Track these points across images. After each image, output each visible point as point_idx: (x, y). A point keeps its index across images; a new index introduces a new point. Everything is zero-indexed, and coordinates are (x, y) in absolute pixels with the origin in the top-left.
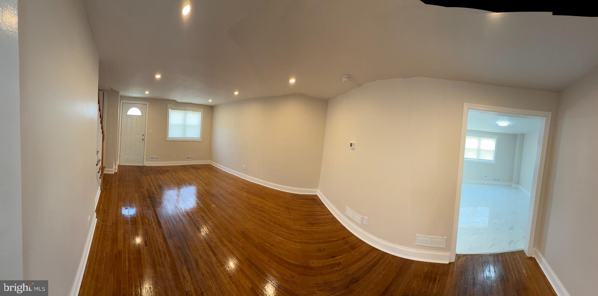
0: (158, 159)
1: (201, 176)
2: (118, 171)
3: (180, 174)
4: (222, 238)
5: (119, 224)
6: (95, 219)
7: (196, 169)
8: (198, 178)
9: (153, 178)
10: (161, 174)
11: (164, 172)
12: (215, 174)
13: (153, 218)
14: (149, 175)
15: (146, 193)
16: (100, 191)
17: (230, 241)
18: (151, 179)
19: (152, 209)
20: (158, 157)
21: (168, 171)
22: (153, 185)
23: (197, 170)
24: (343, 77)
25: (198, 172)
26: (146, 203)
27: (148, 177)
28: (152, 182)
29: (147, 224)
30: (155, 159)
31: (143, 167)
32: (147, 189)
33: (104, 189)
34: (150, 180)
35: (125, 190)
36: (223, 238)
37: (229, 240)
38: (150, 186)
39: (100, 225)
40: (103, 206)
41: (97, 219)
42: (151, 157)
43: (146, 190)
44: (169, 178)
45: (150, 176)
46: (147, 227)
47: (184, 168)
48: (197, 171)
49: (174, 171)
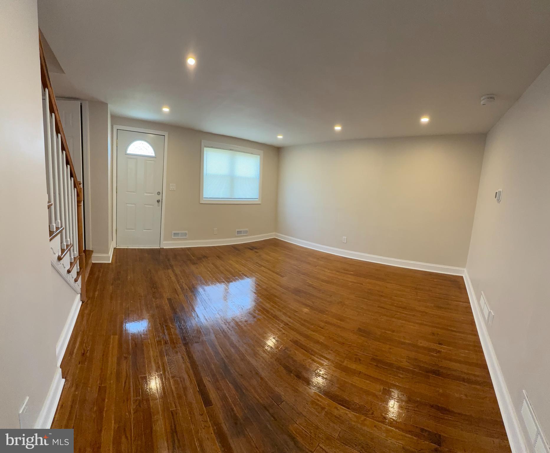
0: (187, 236)
1: (267, 261)
2: (114, 261)
3: (231, 262)
4: (343, 362)
5: (106, 400)
6: (59, 382)
7: (256, 250)
8: (264, 267)
9: (179, 273)
10: (194, 264)
11: (199, 259)
12: (289, 253)
13: (187, 373)
14: (172, 266)
15: (167, 307)
16: (81, 303)
17: (356, 358)
18: (176, 275)
19: (183, 348)
20: (187, 232)
21: (205, 257)
22: (181, 288)
23: (257, 252)
24: (482, 99)
25: (260, 256)
26: (169, 335)
27: (170, 271)
28: (178, 282)
29: (175, 395)
30: (181, 236)
31: (159, 251)
32: (170, 299)
33: (88, 298)
34: (173, 278)
35: (124, 304)
36: (346, 362)
37: (354, 360)
38: (175, 291)
39: (70, 399)
40: (82, 343)
41: (64, 380)
42: (174, 232)
43: (167, 301)
44: (210, 272)
45: (173, 271)
46: (174, 405)
47: (235, 250)
48: (257, 254)
49: (218, 257)
